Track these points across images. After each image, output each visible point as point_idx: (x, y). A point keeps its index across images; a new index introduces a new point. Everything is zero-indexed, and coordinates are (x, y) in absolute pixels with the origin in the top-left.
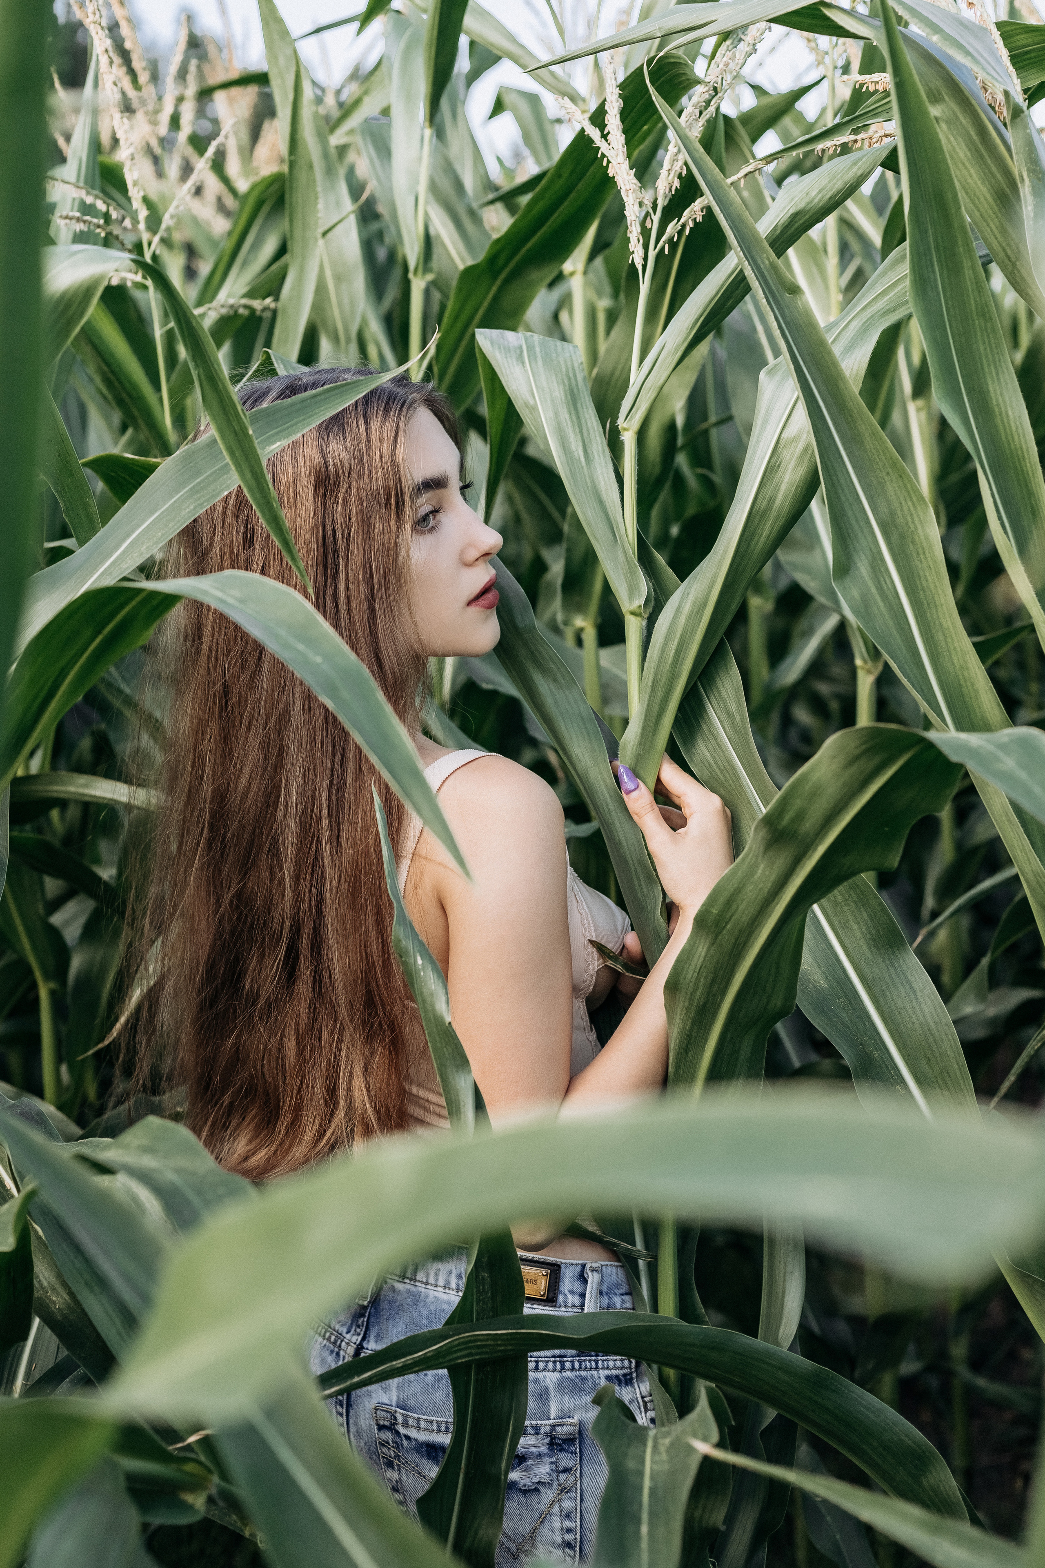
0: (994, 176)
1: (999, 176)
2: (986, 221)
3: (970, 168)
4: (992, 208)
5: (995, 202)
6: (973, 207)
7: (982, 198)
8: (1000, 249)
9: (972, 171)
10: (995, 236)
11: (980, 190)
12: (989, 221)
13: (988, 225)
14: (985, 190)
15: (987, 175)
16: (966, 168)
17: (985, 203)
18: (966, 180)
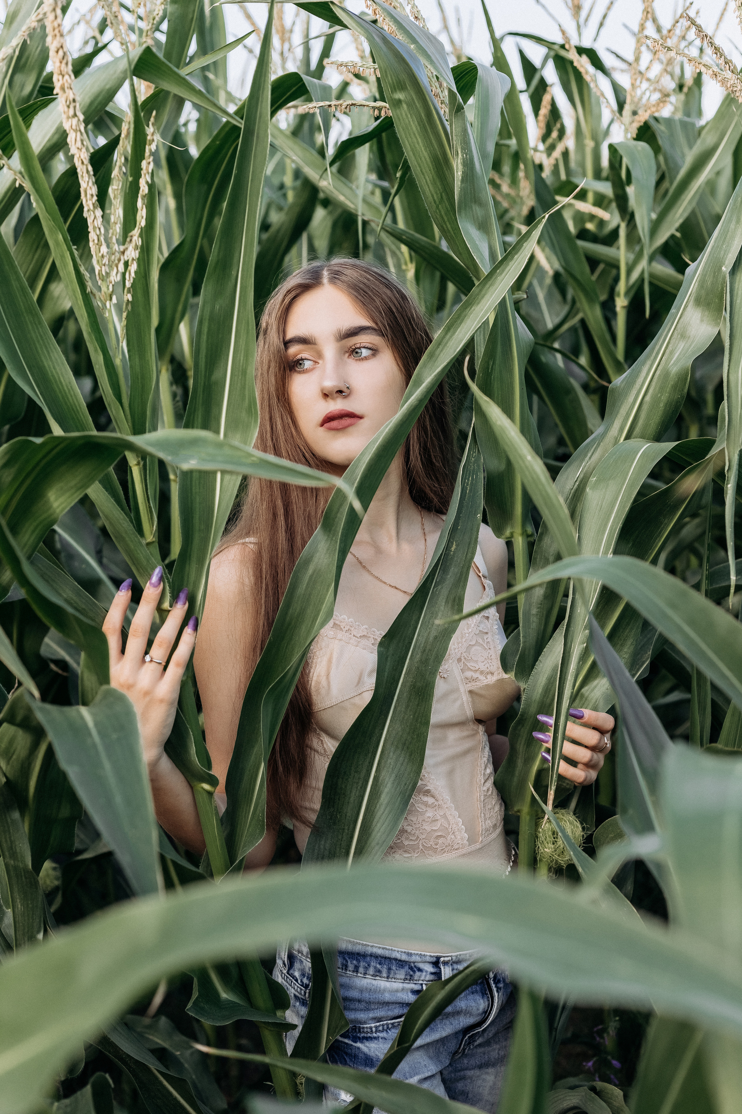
0: (433, 146)
1: (436, 146)
2: (423, 174)
3: (418, 137)
4: (429, 167)
5: (432, 164)
6: (416, 164)
7: (423, 159)
8: (430, 195)
9: (420, 140)
10: (428, 185)
11: (423, 153)
12: (425, 174)
13: (425, 178)
14: (426, 154)
15: (428, 143)
16: (416, 137)
17: (425, 162)
18: (414, 146)
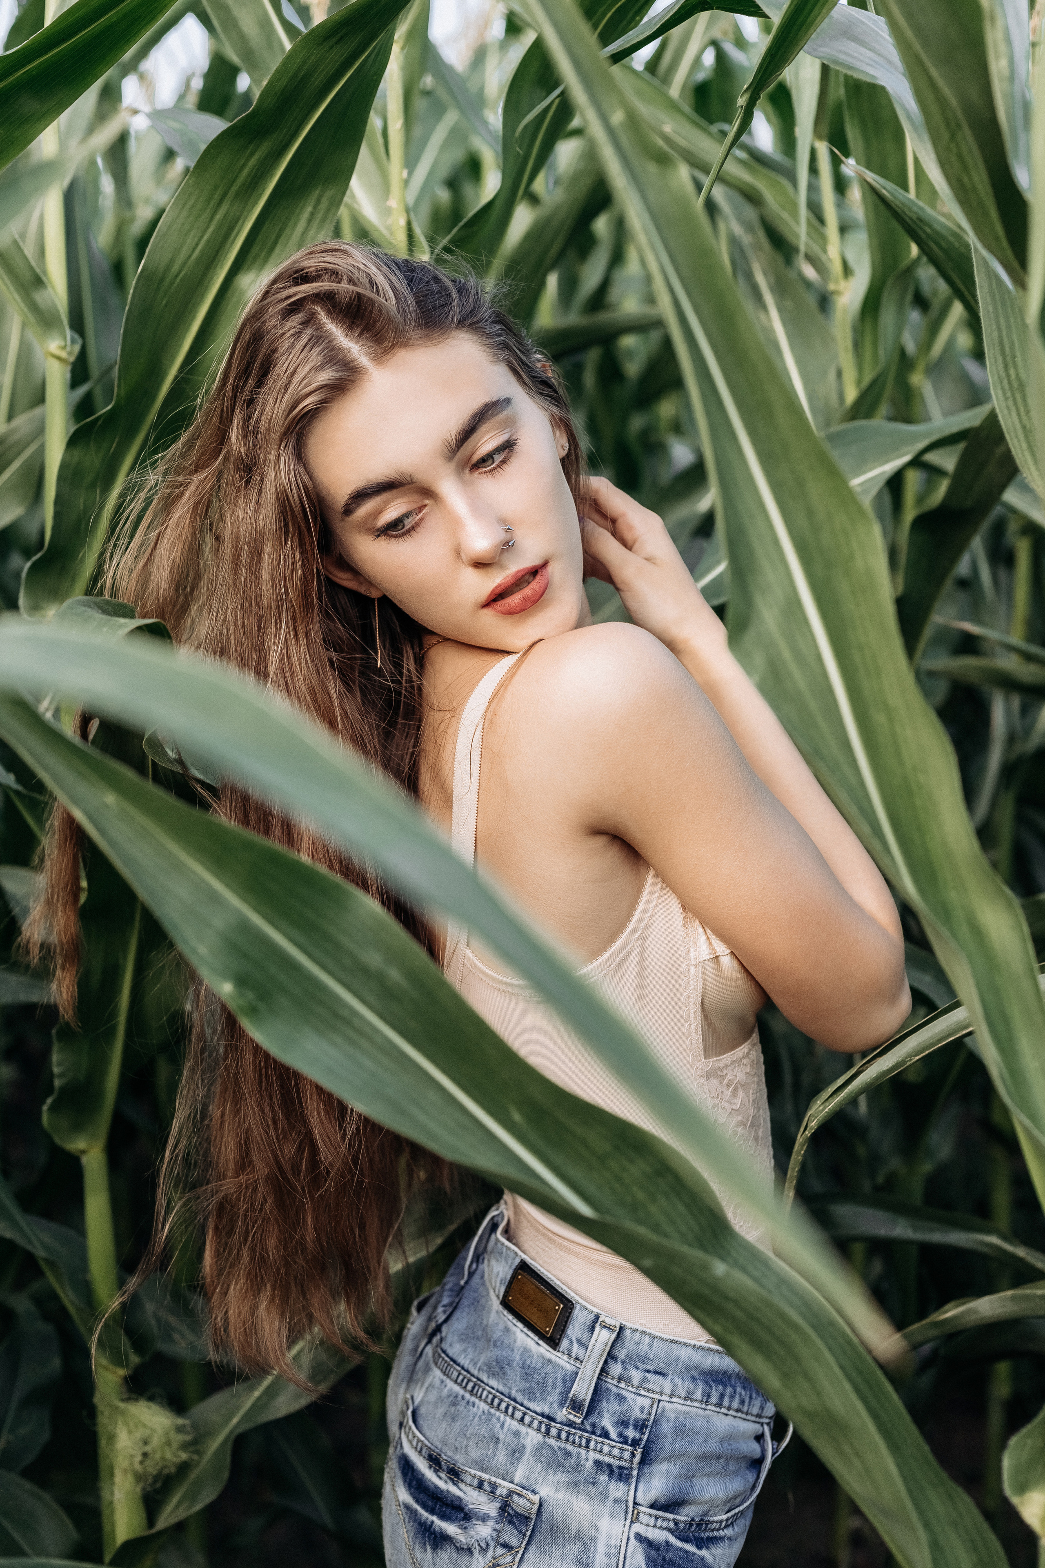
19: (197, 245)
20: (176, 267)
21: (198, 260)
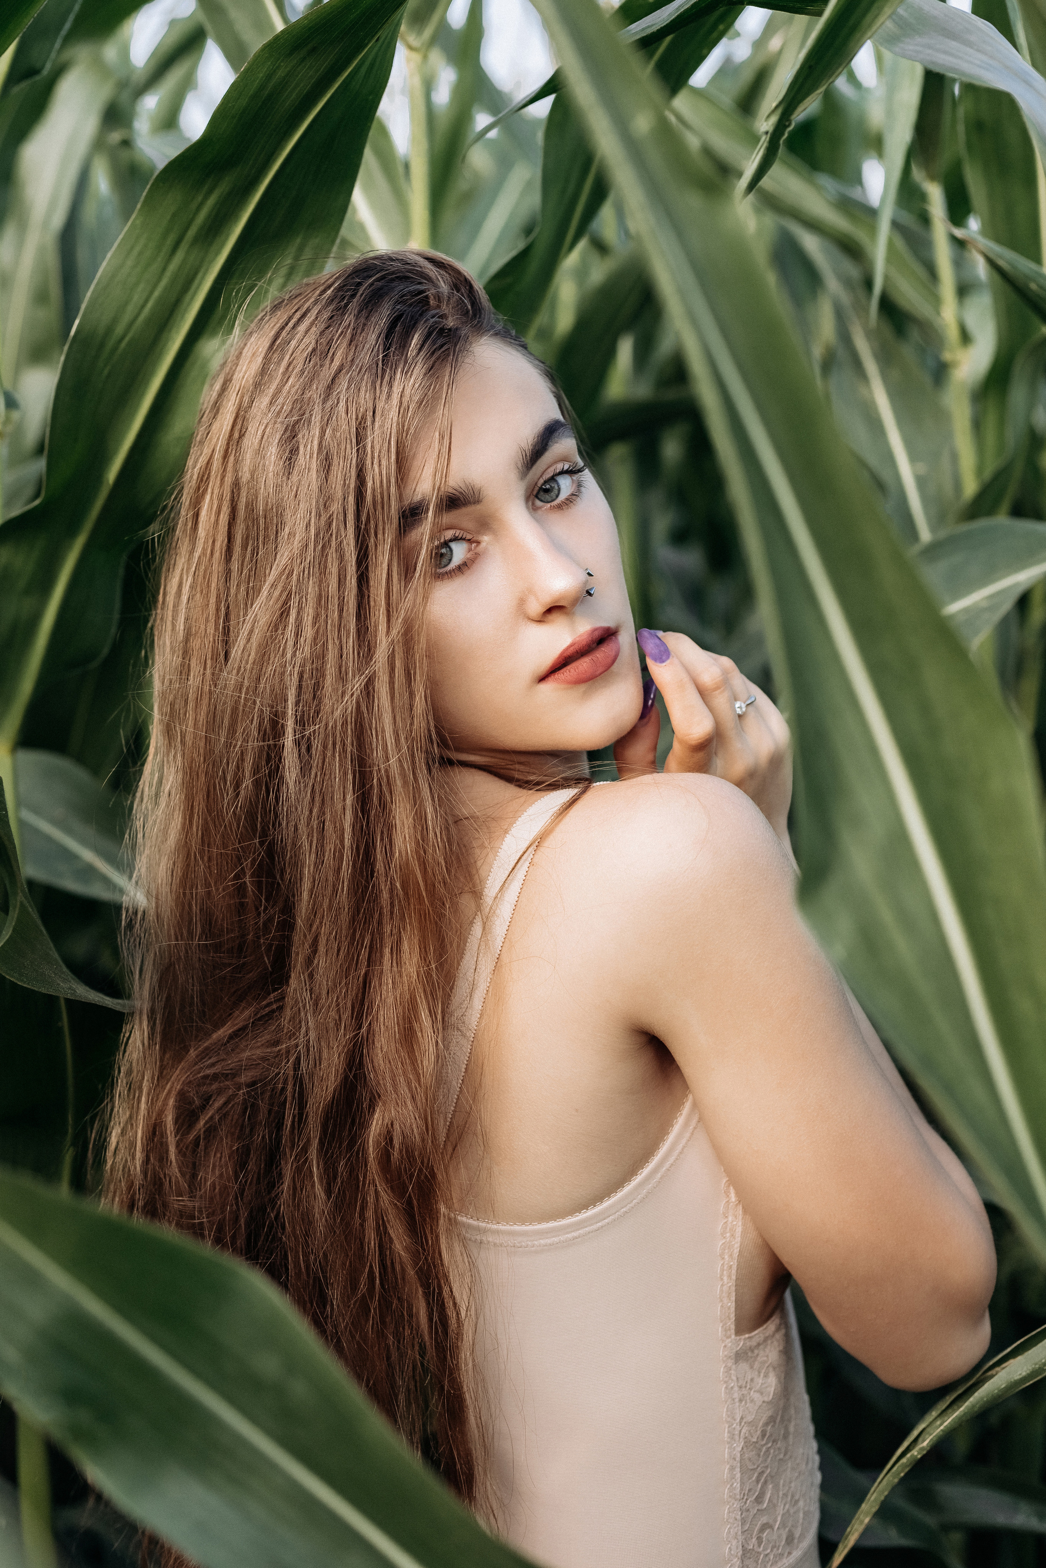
19: (146, 301)
20: (119, 330)
21: (148, 321)
